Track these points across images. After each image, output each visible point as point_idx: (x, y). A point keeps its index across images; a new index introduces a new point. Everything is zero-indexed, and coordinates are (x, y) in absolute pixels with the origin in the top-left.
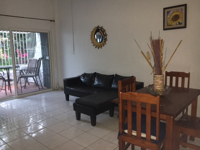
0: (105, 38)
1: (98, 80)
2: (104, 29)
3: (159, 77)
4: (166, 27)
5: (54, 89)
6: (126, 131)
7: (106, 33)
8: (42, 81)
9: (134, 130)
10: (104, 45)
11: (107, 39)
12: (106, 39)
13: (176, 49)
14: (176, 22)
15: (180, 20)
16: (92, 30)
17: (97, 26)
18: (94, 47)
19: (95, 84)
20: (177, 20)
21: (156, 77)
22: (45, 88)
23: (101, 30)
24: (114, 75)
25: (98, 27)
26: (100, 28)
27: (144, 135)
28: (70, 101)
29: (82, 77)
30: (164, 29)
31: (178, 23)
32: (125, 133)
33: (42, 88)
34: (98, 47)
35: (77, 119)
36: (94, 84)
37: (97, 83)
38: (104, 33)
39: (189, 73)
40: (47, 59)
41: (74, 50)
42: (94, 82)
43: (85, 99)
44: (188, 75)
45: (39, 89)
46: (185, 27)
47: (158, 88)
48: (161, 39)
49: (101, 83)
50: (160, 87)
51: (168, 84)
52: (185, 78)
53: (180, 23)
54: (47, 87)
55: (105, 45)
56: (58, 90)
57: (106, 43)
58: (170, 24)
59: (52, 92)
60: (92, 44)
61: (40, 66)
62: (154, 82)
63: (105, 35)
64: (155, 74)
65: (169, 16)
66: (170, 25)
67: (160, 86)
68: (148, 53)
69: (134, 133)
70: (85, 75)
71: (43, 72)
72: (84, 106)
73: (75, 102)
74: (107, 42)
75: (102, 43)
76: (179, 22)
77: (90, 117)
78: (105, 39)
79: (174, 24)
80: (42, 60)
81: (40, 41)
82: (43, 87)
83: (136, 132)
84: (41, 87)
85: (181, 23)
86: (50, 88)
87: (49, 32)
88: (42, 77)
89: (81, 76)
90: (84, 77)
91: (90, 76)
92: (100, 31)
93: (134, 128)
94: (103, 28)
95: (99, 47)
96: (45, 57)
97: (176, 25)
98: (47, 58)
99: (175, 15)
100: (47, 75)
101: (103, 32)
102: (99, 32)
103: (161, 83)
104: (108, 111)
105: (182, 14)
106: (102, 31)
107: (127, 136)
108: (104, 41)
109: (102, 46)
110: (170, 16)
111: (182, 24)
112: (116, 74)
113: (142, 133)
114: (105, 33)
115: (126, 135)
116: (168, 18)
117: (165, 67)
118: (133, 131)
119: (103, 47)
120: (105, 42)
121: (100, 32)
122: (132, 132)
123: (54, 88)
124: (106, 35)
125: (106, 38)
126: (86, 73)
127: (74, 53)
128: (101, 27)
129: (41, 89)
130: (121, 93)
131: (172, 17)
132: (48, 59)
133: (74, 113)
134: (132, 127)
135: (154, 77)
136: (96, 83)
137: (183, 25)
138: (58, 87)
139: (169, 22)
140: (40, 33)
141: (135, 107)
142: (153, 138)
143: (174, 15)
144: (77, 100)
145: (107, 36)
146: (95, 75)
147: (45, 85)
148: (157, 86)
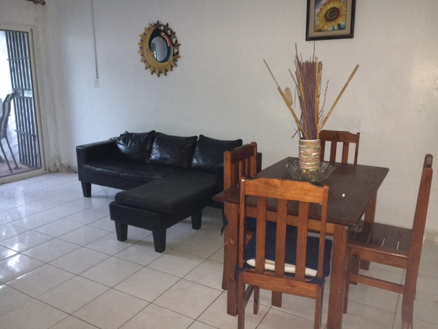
0: (176, 51)
1: (159, 149)
2: (172, 31)
3: (311, 143)
4: (312, 34)
5: (48, 171)
6: (252, 262)
7: (176, 41)
8: (16, 150)
9: (268, 259)
10: (172, 67)
11: (180, 54)
12: (176, 55)
13: (346, 85)
14: (333, 24)
15: (341, 21)
16: (142, 31)
17: (156, 22)
18: (149, 71)
19: (153, 157)
20: (336, 18)
21: (306, 143)
22: (24, 167)
23: (164, 31)
24: (196, 137)
25: (158, 25)
26: (162, 28)
27: (290, 268)
28: (95, 197)
29: (121, 142)
30: (308, 39)
31: (336, 27)
32: (250, 267)
33: (17, 168)
34: (157, 71)
35: (118, 239)
36: (150, 156)
37: (158, 156)
38: (171, 41)
39: (359, 133)
40: (27, 98)
41: (97, 78)
42: (150, 152)
43: (139, 193)
44: (356, 138)
45: (10, 169)
46: (351, 36)
47: (309, 166)
48: (319, 61)
49: (168, 156)
50: (312, 165)
51: (327, 157)
52: (350, 144)
53: (340, 27)
54: (29, 166)
55: (174, 68)
56: (57, 171)
57: (177, 63)
58: (320, 28)
59: (43, 178)
60: (143, 65)
61: (9, 115)
62: (300, 154)
63: (174, 45)
64: (302, 136)
65: (318, 11)
66: (320, 31)
67: (313, 163)
68: (287, 90)
69: (270, 266)
70: (127, 137)
71: (15, 128)
72: (136, 210)
73: (114, 200)
74: (180, 61)
75: (167, 63)
76: (339, 25)
77: (151, 232)
78: (174, 55)
79: (329, 28)
80: (12, 100)
81: (5, 51)
82: (19, 166)
83: (274, 262)
84: (13, 166)
85: (343, 27)
86: (37, 168)
87: (32, 30)
88: (15, 142)
89: (119, 139)
90: (125, 142)
91: (142, 140)
92: (163, 34)
93: (270, 255)
94: (170, 26)
95: (160, 72)
96: (21, 91)
97: (333, 30)
98: (28, 94)
99: (331, 8)
100: (29, 137)
101: (169, 37)
102: (160, 36)
103: (315, 156)
104: (189, 219)
105: (346, 6)
106: (166, 34)
107: (253, 272)
108: (171, 57)
109: (166, 71)
110: (321, 9)
111: (344, 29)
112: (201, 136)
113: (286, 264)
114: (174, 40)
115: (252, 270)
116: (316, 14)
117: (324, 122)
118: (266, 261)
119: (169, 73)
120: (175, 60)
121: (162, 37)
122: (264, 262)
123: (47, 168)
124: (176, 45)
125: (178, 52)
126: (130, 132)
127: (97, 84)
128: (165, 24)
129: (14, 171)
130: (243, 180)
131: (324, 12)
132: (31, 96)
133: (111, 225)
134: (266, 254)
135: (301, 143)
136: (155, 154)
137: (347, 31)
138: (58, 164)
139: (318, 23)
140: (6, 31)
141: (275, 210)
142: (311, 272)
143: (329, 7)
144: (118, 196)
145: (180, 47)
146: (153, 136)
147: (23, 161)
148: (306, 162)
